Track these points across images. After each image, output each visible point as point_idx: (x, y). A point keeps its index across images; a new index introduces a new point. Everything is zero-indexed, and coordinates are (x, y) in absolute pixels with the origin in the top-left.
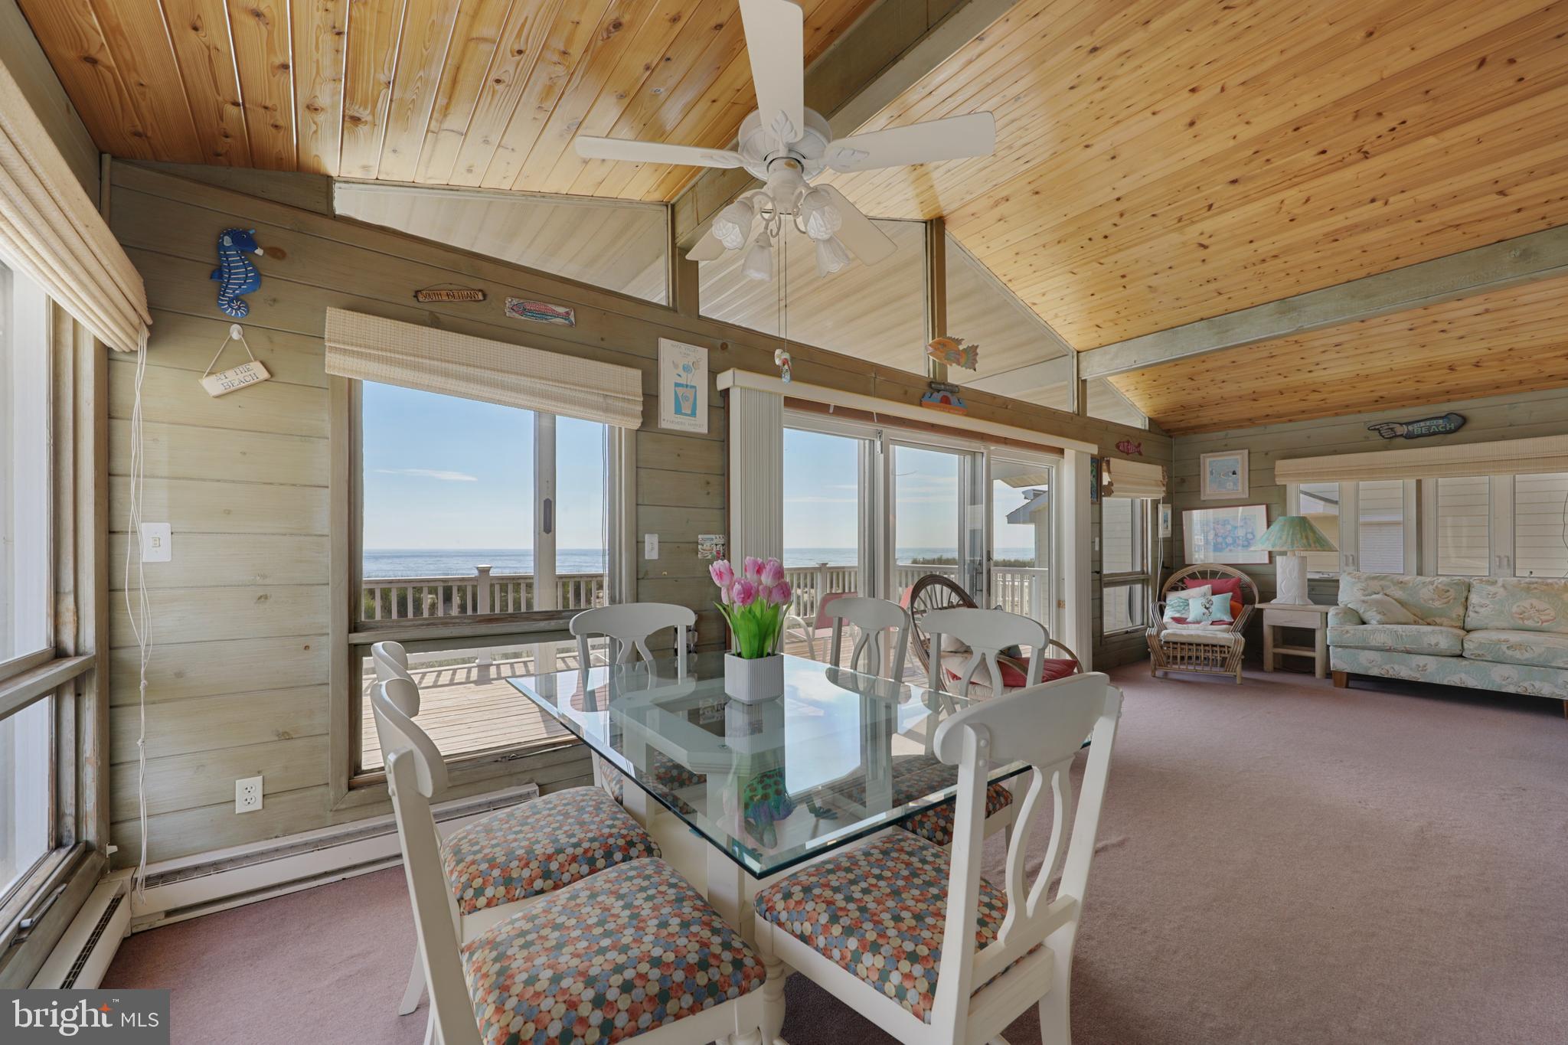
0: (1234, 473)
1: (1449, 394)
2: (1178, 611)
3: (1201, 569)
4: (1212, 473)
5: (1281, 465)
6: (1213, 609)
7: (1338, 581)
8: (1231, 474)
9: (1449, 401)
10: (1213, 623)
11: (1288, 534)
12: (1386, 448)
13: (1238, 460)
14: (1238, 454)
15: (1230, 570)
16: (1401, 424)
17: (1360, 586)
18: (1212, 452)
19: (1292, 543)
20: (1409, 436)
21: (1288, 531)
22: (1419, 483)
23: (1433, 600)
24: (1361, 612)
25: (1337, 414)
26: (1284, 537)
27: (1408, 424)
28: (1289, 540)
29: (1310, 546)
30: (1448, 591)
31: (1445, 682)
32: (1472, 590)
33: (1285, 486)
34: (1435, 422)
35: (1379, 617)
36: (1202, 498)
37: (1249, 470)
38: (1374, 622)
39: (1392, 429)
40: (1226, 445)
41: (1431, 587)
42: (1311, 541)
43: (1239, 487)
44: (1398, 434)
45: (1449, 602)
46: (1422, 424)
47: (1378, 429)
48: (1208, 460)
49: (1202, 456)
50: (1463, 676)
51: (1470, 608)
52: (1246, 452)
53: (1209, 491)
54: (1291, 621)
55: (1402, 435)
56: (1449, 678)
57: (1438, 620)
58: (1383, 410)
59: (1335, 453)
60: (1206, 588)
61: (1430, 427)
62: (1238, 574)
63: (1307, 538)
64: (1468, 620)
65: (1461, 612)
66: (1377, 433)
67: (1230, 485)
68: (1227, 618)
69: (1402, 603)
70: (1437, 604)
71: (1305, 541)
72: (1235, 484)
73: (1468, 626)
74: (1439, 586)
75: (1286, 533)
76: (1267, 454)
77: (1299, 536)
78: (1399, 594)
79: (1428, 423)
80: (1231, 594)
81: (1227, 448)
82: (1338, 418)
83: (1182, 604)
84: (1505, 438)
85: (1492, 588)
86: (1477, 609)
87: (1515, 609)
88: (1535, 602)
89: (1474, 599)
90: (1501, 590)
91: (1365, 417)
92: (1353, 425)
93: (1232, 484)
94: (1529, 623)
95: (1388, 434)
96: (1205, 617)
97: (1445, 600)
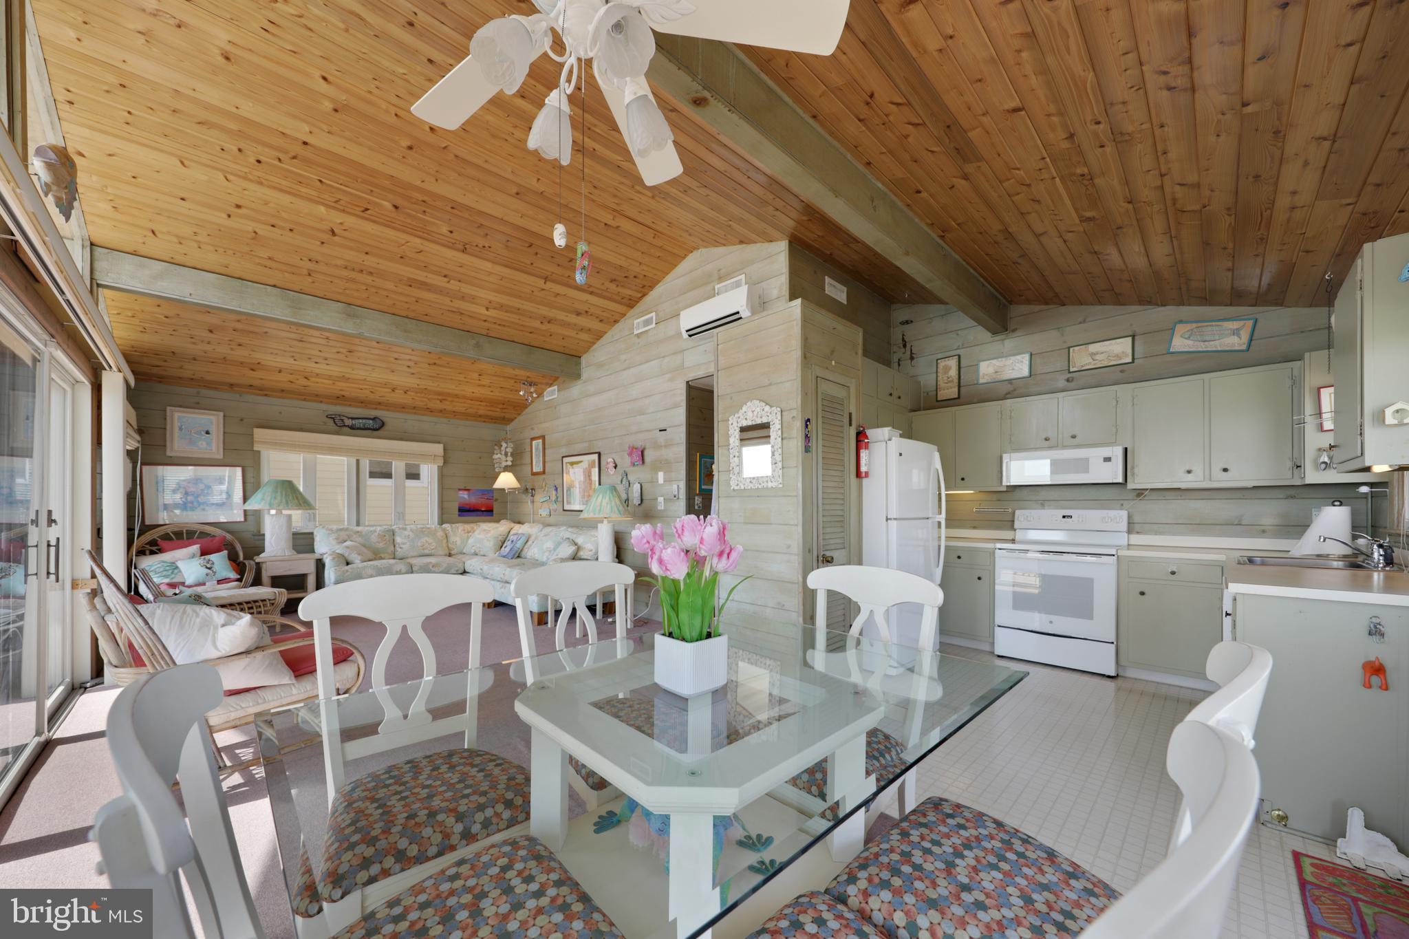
0: (207, 433)
1: (379, 404)
2: (166, 576)
3: (176, 529)
4: (180, 429)
5: (258, 433)
6: (216, 567)
7: (312, 534)
8: (203, 433)
9: (376, 409)
10: (219, 582)
11: (282, 496)
12: (337, 433)
13: (213, 420)
14: (213, 415)
15: (209, 529)
16: (349, 418)
17: (334, 536)
18: (180, 406)
19: (287, 503)
20: (352, 428)
22: (358, 461)
23: (378, 542)
24: (346, 555)
25: (305, 400)
26: (279, 498)
27: (352, 419)
28: (284, 501)
30: (385, 536)
32: (396, 534)
33: (259, 452)
34: (368, 421)
35: (359, 557)
36: (169, 453)
37: (224, 433)
38: (357, 561)
39: (342, 420)
40: (198, 403)
41: (376, 534)
43: (213, 446)
44: (346, 424)
45: (386, 543)
46: (361, 421)
47: (333, 418)
48: (176, 415)
49: (168, 409)
51: (397, 546)
52: (221, 414)
53: (177, 446)
54: (290, 570)
55: (348, 426)
57: (383, 556)
58: (336, 404)
59: (301, 430)
60: (195, 548)
61: (365, 423)
62: (217, 532)
63: (297, 498)
64: (397, 553)
65: (392, 548)
66: (331, 421)
67: (202, 444)
68: (233, 575)
70: (381, 545)
71: (296, 501)
72: (208, 444)
74: (380, 532)
75: (279, 493)
76: (242, 420)
77: (291, 497)
78: (359, 539)
79: (364, 421)
80: (224, 552)
81: (197, 406)
82: (304, 403)
83: (168, 568)
84: (401, 439)
85: (406, 532)
86: (402, 546)
87: (419, 544)
88: (426, 538)
89: (398, 540)
90: (411, 533)
91: (324, 406)
92: (315, 411)
93: (204, 443)
94: (427, 552)
95: (339, 423)
96: (209, 577)
97: (385, 541)
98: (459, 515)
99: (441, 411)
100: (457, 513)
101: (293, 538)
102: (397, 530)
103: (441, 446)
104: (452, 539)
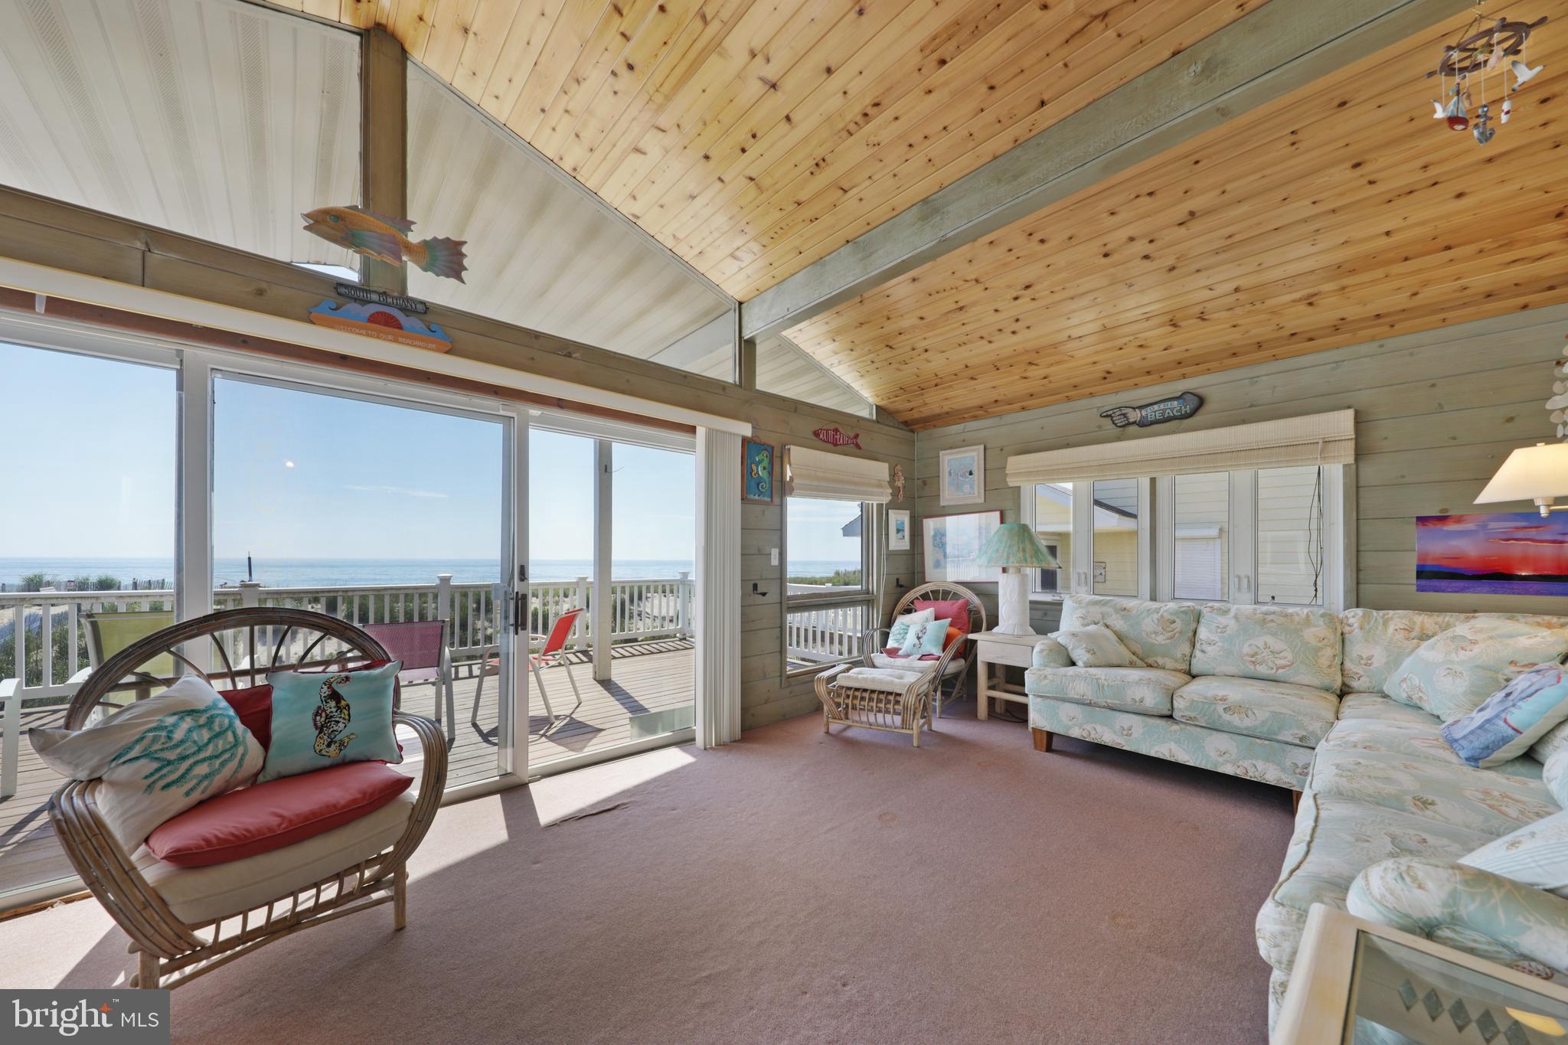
0: (971, 474)
1: (1186, 366)
2: (897, 641)
3: (935, 588)
4: (950, 473)
5: (1015, 463)
6: (926, 639)
8: (967, 474)
9: (1184, 376)
10: (921, 657)
12: (1119, 439)
13: (973, 456)
14: (975, 450)
15: (963, 591)
16: (1134, 408)
18: (951, 448)
20: (1143, 424)
21: (1006, 542)
22: (1153, 481)
23: (1156, 633)
24: (1070, 649)
25: (1069, 399)
27: (1141, 408)
30: (1174, 622)
31: (1153, 754)
32: (1202, 620)
33: (1019, 487)
34: (1169, 403)
36: (942, 503)
37: (985, 470)
38: (1080, 663)
39: (1124, 415)
40: (964, 440)
41: (1156, 616)
42: (1028, 556)
43: (973, 490)
44: (1131, 420)
45: (1174, 635)
46: (1156, 407)
47: (1110, 416)
48: (947, 458)
49: (941, 453)
50: (1173, 745)
51: (1198, 645)
52: (982, 447)
53: (947, 497)
55: (1134, 423)
56: (1156, 748)
57: (1160, 661)
58: (1116, 391)
59: (1068, 446)
60: (929, 612)
61: (1164, 410)
64: (1194, 661)
65: (1187, 650)
66: (1108, 421)
67: (967, 488)
69: (1121, 638)
70: (1160, 639)
71: (1021, 555)
72: (972, 487)
73: (1194, 671)
74: (1165, 614)
76: (1002, 450)
78: (1119, 624)
79: (1162, 406)
80: (950, 619)
81: (965, 444)
82: (1071, 404)
83: (902, 632)
84: (1244, 422)
85: (1223, 620)
86: (1204, 647)
87: (1246, 649)
88: (1270, 640)
89: (1203, 633)
90: (1232, 623)
91: (1097, 401)
92: (1085, 411)
93: (968, 486)
94: (1262, 670)
95: (1120, 421)
96: (915, 649)
97: (1170, 634)
98: (1420, 589)
99: (1336, 329)
100: (1414, 580)
101: (1031, 609)
102: (1205, 611)
103: (1348, 416)
104: (1358, 648)
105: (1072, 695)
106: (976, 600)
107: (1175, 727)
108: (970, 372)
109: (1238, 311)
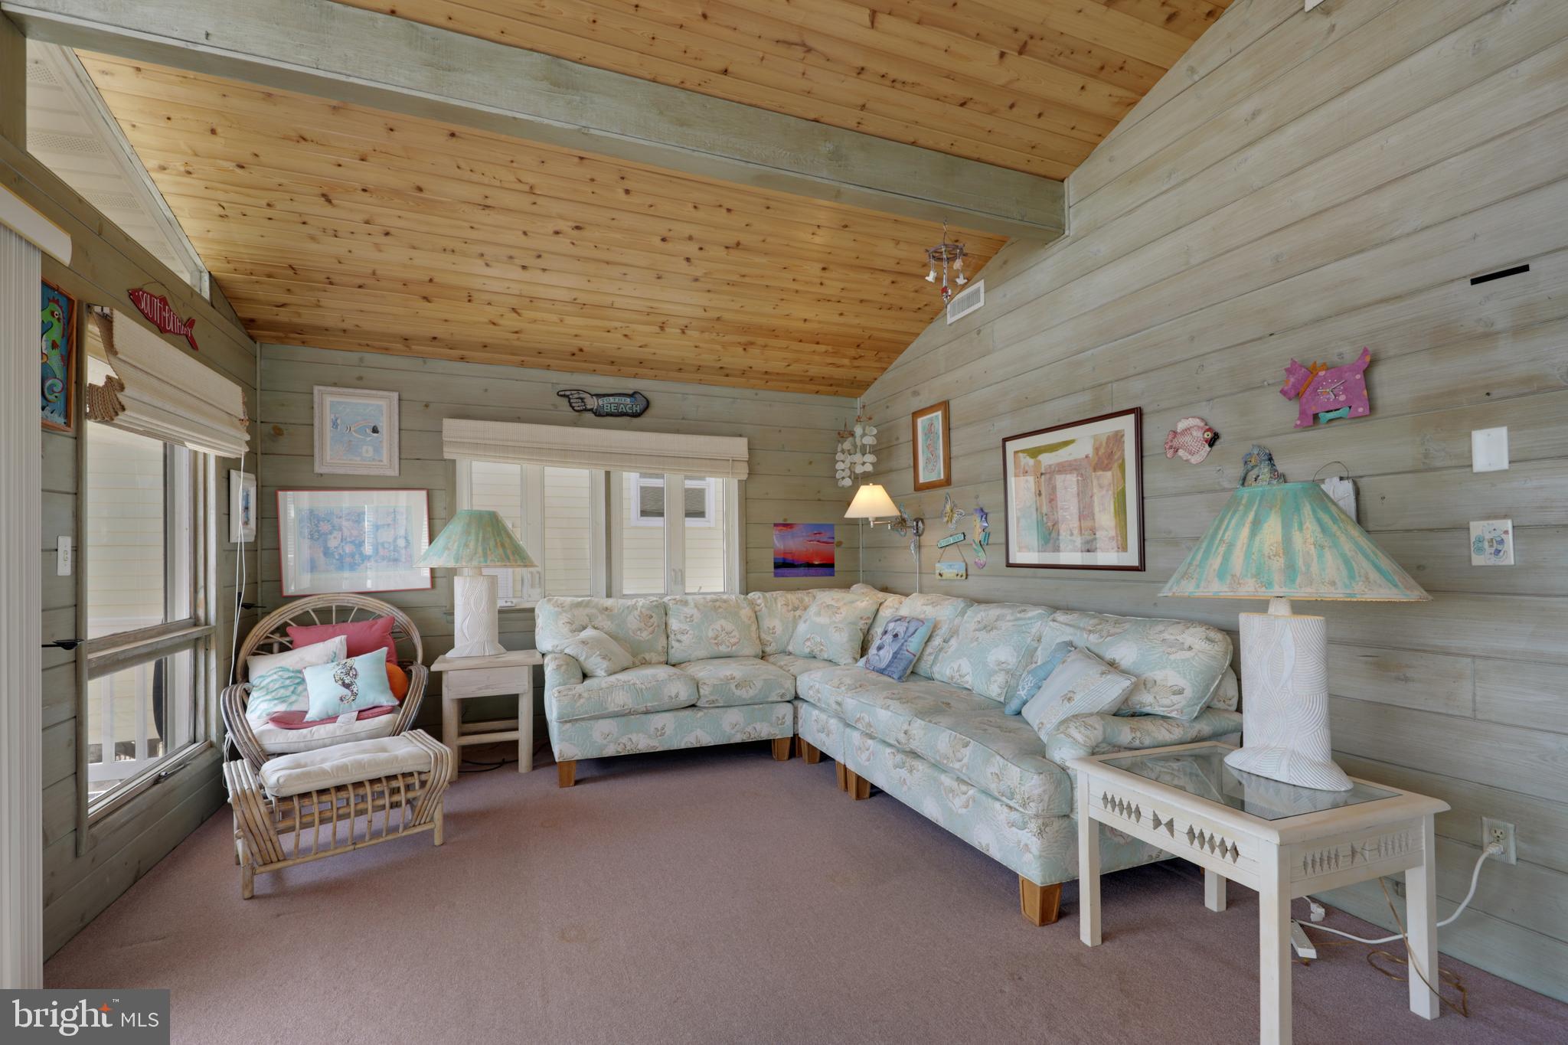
0: (375, 430)
1: (641, 365)
2: (282, 700)
3: (320, 605)
4: (335, 424)
5: (452, 427)
6: (360, 684)
7: (532, 610)
8: (369, 431)
9: (636, 376)
10: (362, 715)
11: (477, 540)
12: (575, 424)
13: (380, 407)
14: (382, 397)
15: (372, 603)
16: (592, 395)
17: (565, 618)
18: (335, 385)
19: (485, 555)
20: (598, 413)
22: (608, 474)
23: (640, 629)
24: (582, 659)
25: (522, 364)
26: (472, 545)
27: (598, 396)
28: (480, 550)
29: (509, 559)
30: (651, 617)
31: (683, 746)
32: (670, 613)
33: (454, 461)
34: (623, 398)
35: (605, 664)
36: (318, 469)
37: (400, 430)
38: (601, 673)
39: (582, 399)
40: (362, 378)
41: (636, 613)
42: (509, 551)
43: (383, 455)
44: (589, 407)
45: (653, 632)
46: (612, 399)
47: (568, 396)
48: (328, 400)
49: (317, 389)
50: (699, 732)
51: (672, 636)
52: (395, 395)
53: (330, 457)
54: (487, 687)
55: (591, 410)
56: (686, 739)
57: (647, 656)
58: (572, 371)
59: (519, 420)
60: (337, 643)
61: (619, 404)
62: (386, 609)
63: (503, 545)
64: (672, 651)
65: (663, 641)
66: (565, 401)
67: (367, 451)
68: (387, 700)
69: (614, 637)
70: (645, 635)
71: (501, 551)
72: (377, 450)
73: (673, 660)
74: (643, 610)
75: (473, 537)
76: (427, 406)
77: (492, 543)
78: (607, 624)
79: (617, 399)
80: (385, 649)
81: (360, 383)
82: (522, 370)
83: (288, 682)
84: (678, 432)
85: (686, 610)
86: (679, 637)
87: (711, 634)
88: (723, 622)
89: (674, 624)
90: (695, 611)
91: (553, 376)
92: (541, 383)
93: (370, 449)
94: (723, 649)
95: (577, 405)
96: (345, 704)
97: (651, 628)
98: (776, 575)
99: (744, 373)
100: (772, 569)
101: (500, 619)
102: (671, 604)
103: (743, 442)
104: (767, 623)
105: (612, 708)
106: (401, 617)
107: (700, 714)
108: (428, 290)
109: (706, 335)
